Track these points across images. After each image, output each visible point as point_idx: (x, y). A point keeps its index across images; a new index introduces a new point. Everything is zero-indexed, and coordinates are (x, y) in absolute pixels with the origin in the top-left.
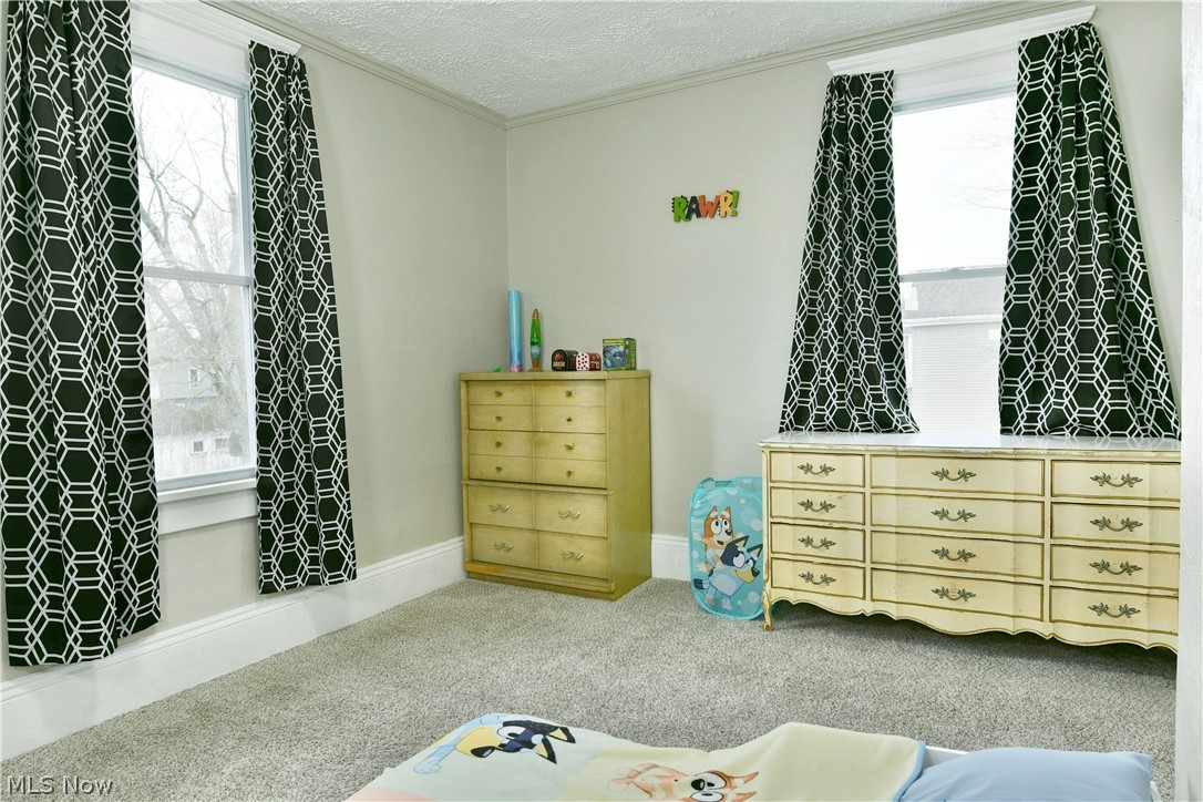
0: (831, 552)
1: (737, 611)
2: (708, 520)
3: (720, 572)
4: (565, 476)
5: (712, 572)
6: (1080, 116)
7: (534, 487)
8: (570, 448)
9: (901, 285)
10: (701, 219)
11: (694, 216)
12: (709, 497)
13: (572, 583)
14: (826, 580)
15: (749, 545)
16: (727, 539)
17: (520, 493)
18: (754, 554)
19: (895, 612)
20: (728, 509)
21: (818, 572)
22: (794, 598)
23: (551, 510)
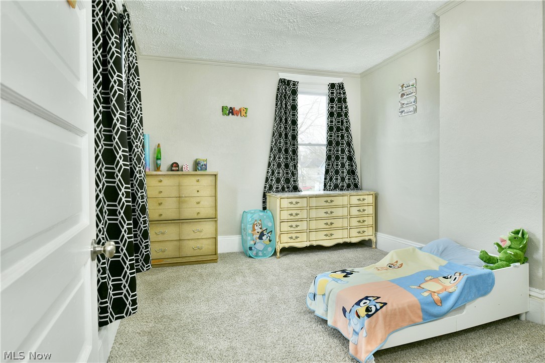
0: (298, 228)
1: (264, 255)
2: (254, 225)
3: (258, 243)
4: (196, 215)
5: (255, 243)
6: (342, 106)
7: (179, 221)
8: (198, 203)
9: (298, 146)
10: (233, 116)
11: (231, 114)
12: (253, 217)
13: (200, 259)
14: (297, 238)
15: (267, 232)
16: (260, 231)
17: (173, 224)
18: (269, 234)
19: (315, 244)
20: (260, 220)
21: (294, 235)
22: (287, 246)
23: (188, 230)
